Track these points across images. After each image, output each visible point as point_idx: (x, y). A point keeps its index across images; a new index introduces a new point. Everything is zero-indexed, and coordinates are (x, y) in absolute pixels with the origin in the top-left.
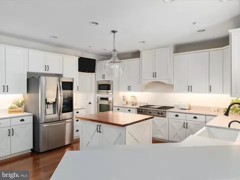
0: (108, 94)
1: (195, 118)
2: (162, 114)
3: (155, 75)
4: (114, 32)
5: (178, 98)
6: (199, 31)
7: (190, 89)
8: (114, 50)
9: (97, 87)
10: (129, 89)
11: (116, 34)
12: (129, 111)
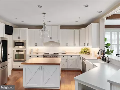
0: (19, 48)
1: (71, 57)
2: (57, 56)
3: (51, 38)
4: (44, 14)
5: (61, 49)
6: (76, 21)
7: (67, 45)
8: (44, 24)
9: (13, 44)
10: (36, 45)
11: (45, 15)
12: (38, 57)
